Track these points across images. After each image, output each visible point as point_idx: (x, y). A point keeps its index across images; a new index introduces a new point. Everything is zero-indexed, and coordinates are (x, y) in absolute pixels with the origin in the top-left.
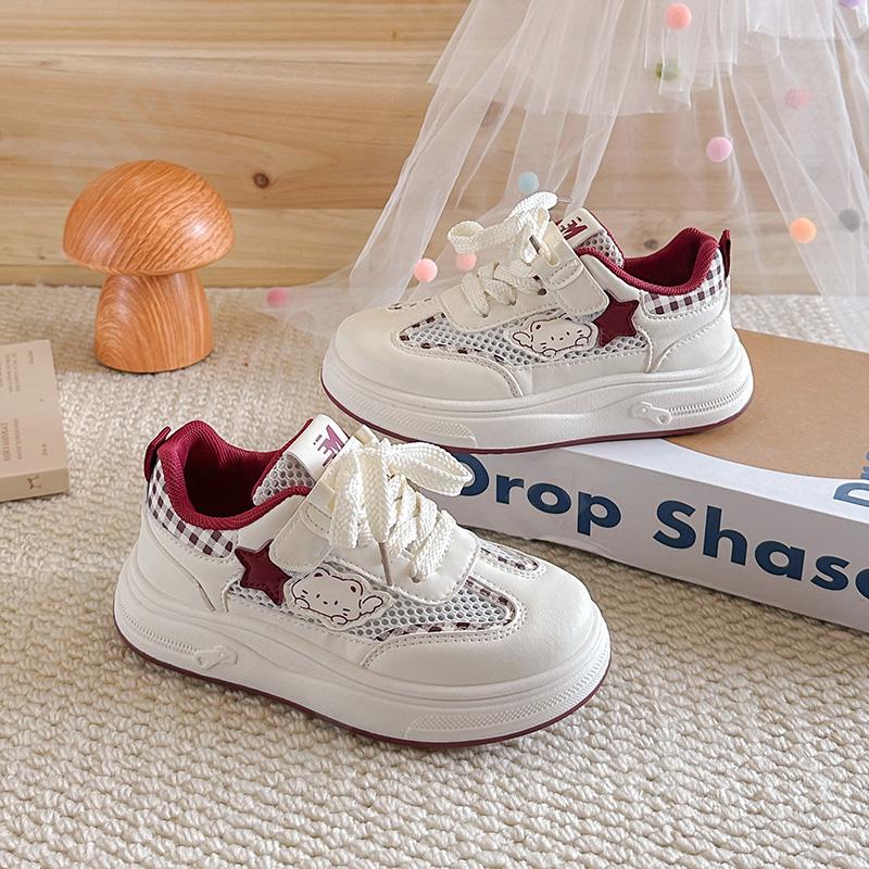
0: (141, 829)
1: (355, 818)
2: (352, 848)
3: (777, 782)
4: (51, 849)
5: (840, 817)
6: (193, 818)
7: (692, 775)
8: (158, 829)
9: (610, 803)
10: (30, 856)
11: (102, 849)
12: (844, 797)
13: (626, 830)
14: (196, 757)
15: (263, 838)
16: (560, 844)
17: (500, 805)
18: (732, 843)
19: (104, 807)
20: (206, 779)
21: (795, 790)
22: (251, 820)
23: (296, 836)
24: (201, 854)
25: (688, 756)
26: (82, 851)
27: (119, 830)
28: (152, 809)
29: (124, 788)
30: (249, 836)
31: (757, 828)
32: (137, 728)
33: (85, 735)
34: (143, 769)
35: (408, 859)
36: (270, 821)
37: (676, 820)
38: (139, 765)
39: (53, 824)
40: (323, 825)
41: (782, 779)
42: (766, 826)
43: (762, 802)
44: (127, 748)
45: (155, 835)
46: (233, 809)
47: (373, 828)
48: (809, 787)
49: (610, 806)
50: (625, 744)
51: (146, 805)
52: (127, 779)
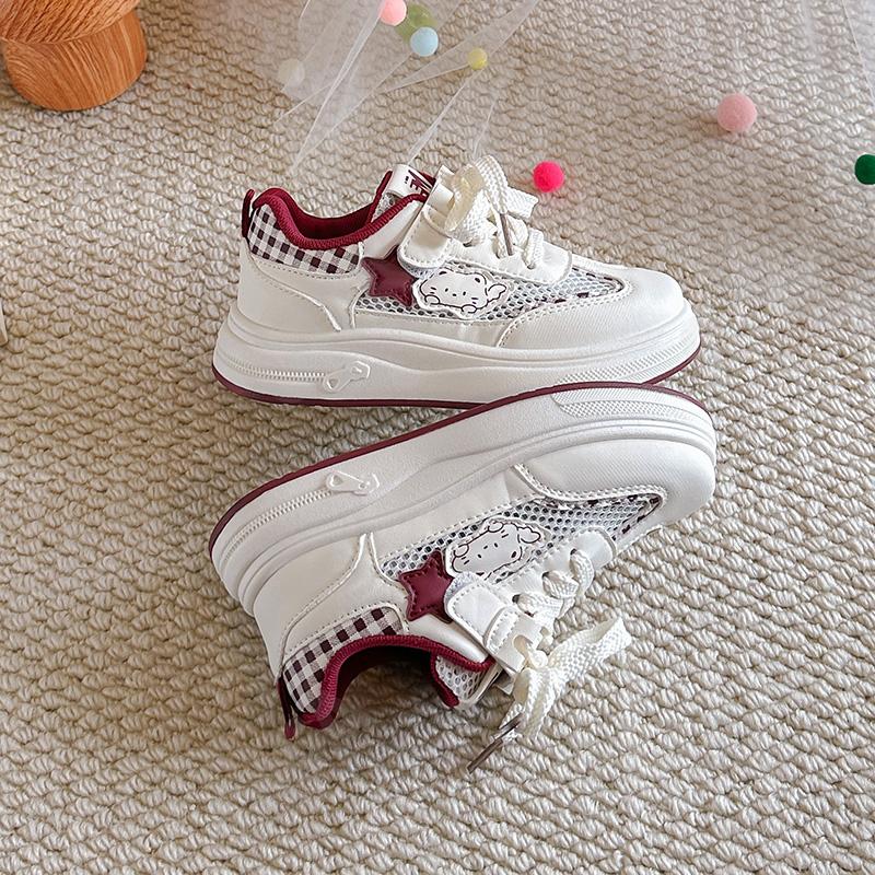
7: (647, 779)
9: (566, 817)
13: (578, 856)
17: (462, 826)
25: (646, 750)
34: (119, 786)
37: (627, 842)
41: (734, 780)
42: (711, 848)
43: (711, 814)
44: (101, 755)
46: (209, 838)
49: (566, 824)
50: (586, 736)
51: (126, 836)
52: (106, 799)
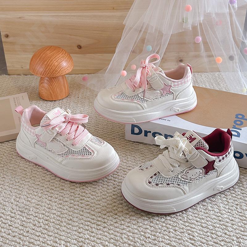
0: (63, 223)
1: (113, 218)
2: (113, 225)
3: (211, 205)
4: (43, 229)
5: (225, 214)
6: (75, 219)
8: (67, 222)
10: (38, 231)
11: (55, 228)
12: (226, 208)
14: (75, 204)
15: (92, 223)
16: (161, 222)
18: (200, 221)
19: (54, 218)
20: (78, 209)
21: (215, 207)
22: (89, 219)
23: (100, 223)
24: (78, 228)
26: (50, 229)
27: (58, 223)
28: (65, 218)
29: (58, 212)
30: (89, 223)
31: (206, 217)
32: (60, 197)
33: (48, 200)
34: (62, 208)
35: (126, 227)
36: (93, 219)
37: (188, 216)
38: (61, 206)
39: (43, 222)
40: (106, 220)
41: (212, 204)
42: (208, 217)
43: (207, 211)
44: (58, 202)
45: (67, 224)
46: (85, 217)
47: (117, 220)
48: (219, 207)
51: (64, 217)
52: (59, 210)
